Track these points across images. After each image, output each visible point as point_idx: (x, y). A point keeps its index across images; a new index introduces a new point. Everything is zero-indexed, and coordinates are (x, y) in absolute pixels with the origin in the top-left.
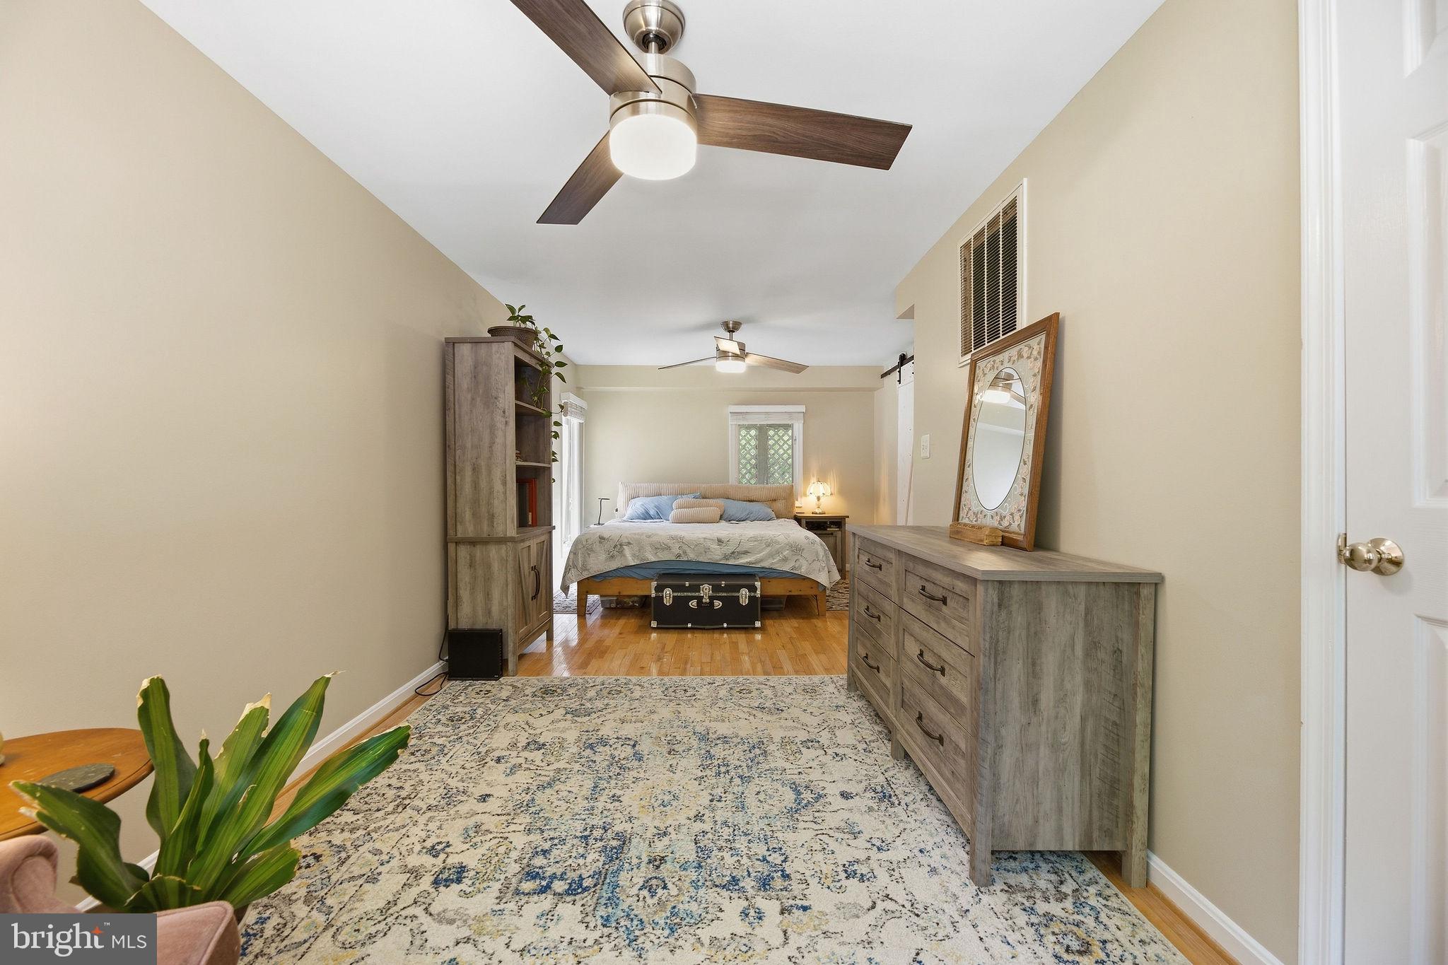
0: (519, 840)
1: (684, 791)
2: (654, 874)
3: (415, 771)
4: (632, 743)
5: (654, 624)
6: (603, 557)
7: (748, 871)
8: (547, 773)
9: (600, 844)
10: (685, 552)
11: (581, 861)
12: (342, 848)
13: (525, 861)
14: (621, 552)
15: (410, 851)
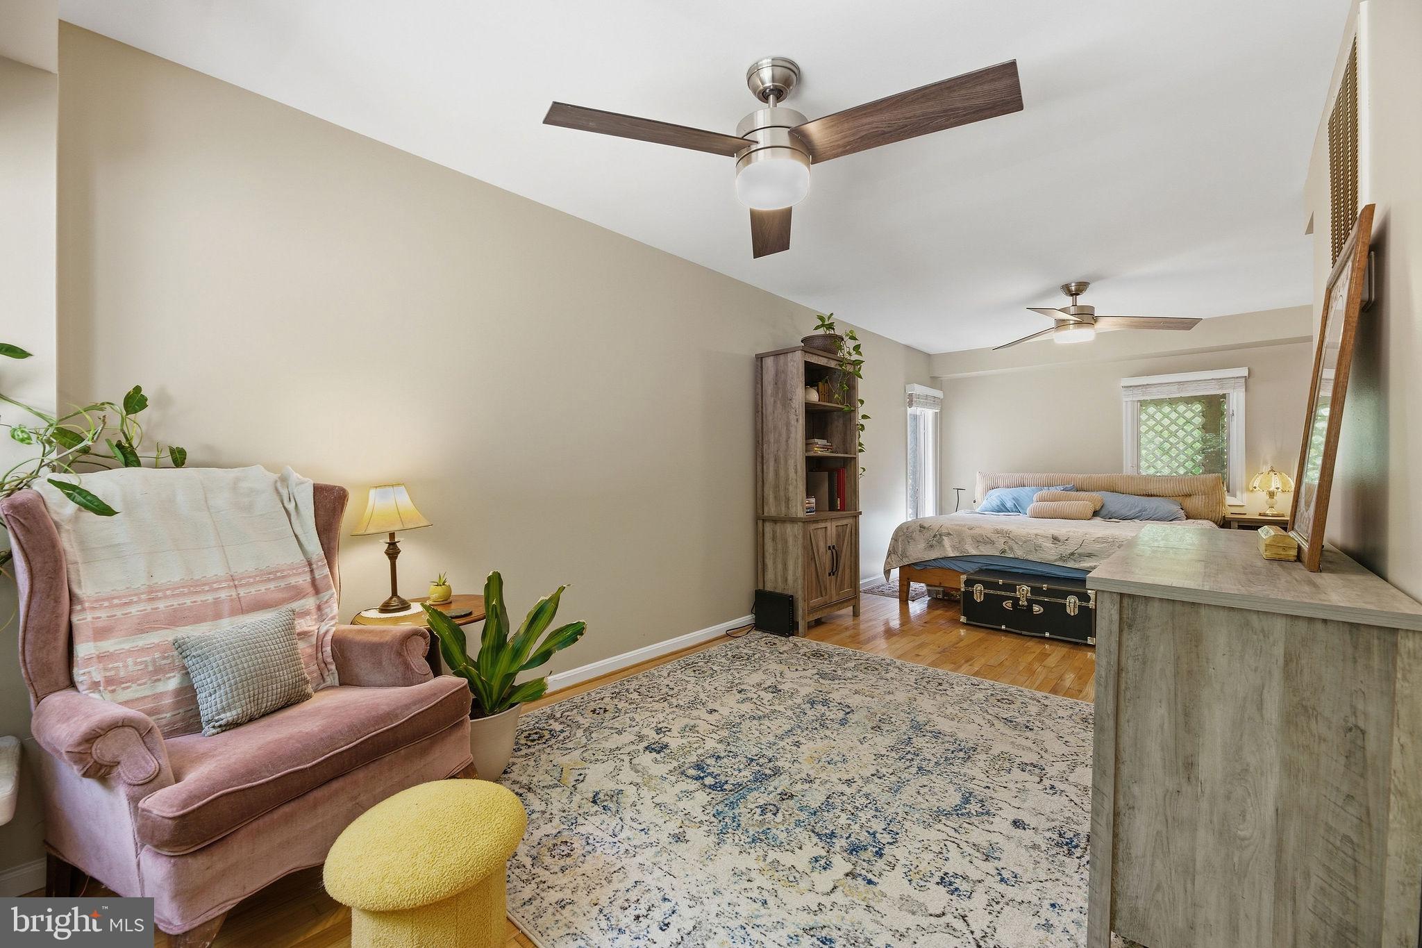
0: (710, 744)
1: (856, 759)
2: (776, 803)
3: (687, 682)
4: (848, 710)
5: (963, 619)
6: (922, 545)
7: (850, 835)
8: (764, 710)
9: (758, 768)
10: (1011, 549)
11: (736, 773)
12: (620, 710)
13: (702, 758)
14: (940, 542)
15: (648, 725)
